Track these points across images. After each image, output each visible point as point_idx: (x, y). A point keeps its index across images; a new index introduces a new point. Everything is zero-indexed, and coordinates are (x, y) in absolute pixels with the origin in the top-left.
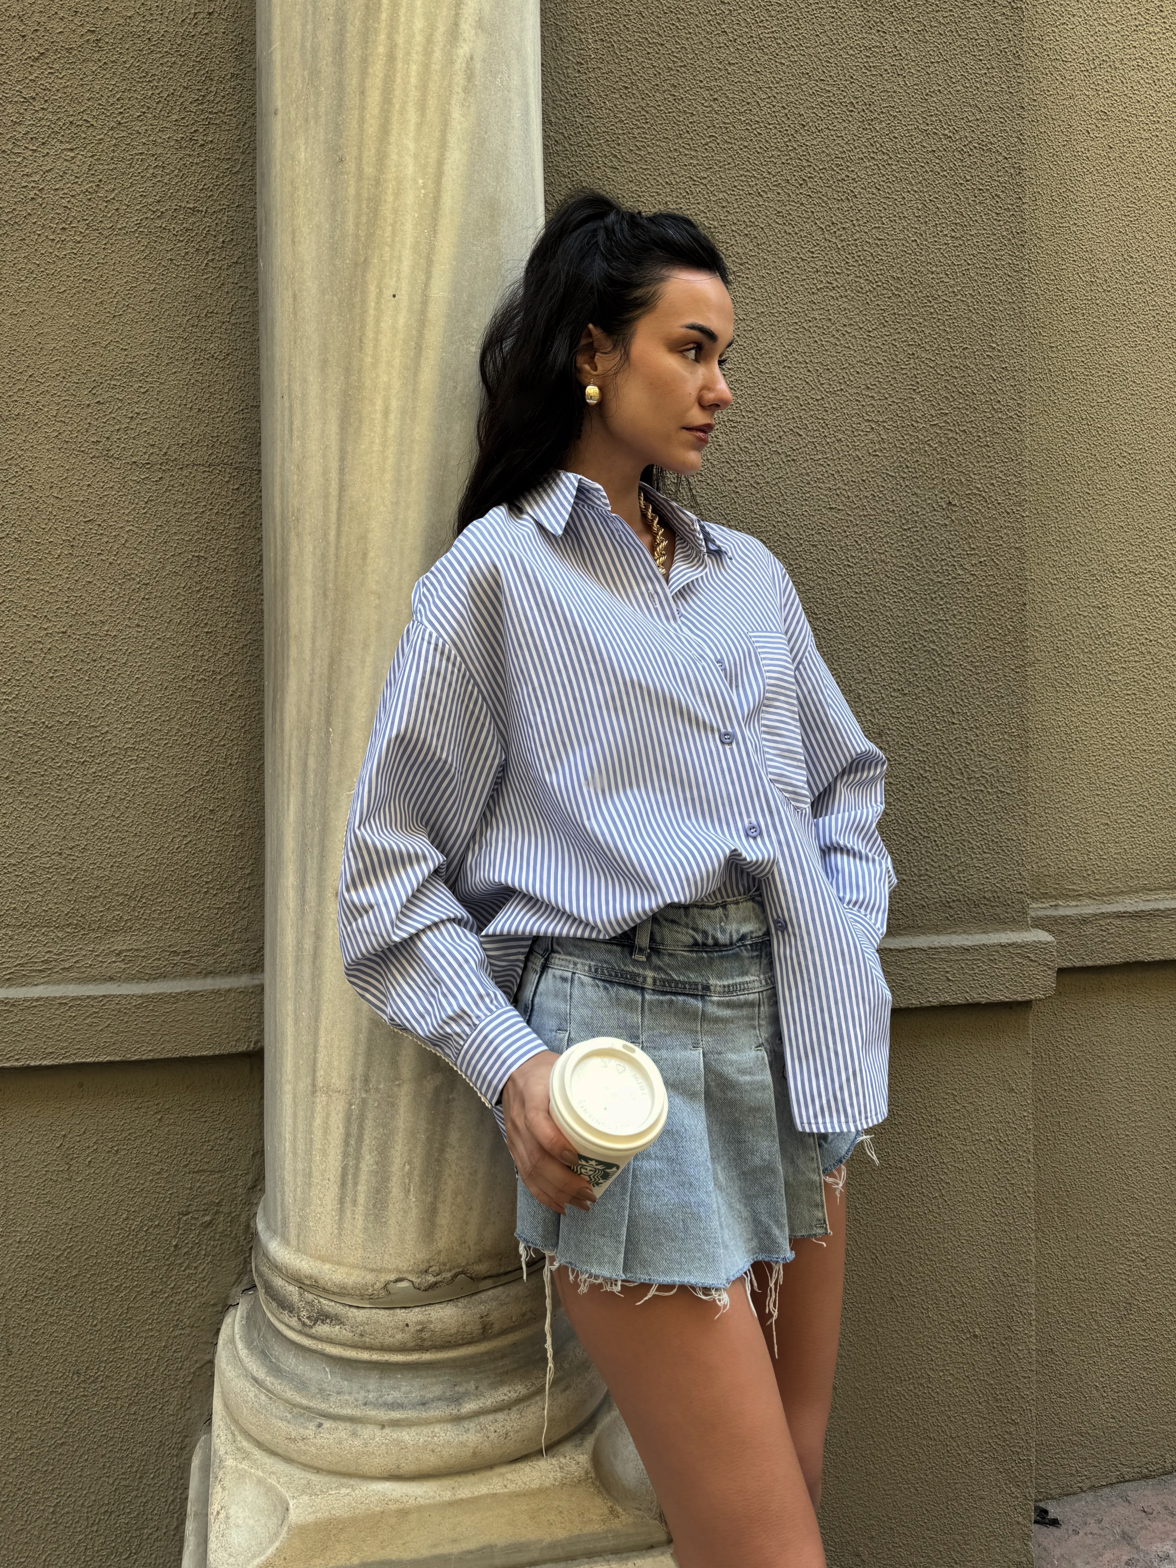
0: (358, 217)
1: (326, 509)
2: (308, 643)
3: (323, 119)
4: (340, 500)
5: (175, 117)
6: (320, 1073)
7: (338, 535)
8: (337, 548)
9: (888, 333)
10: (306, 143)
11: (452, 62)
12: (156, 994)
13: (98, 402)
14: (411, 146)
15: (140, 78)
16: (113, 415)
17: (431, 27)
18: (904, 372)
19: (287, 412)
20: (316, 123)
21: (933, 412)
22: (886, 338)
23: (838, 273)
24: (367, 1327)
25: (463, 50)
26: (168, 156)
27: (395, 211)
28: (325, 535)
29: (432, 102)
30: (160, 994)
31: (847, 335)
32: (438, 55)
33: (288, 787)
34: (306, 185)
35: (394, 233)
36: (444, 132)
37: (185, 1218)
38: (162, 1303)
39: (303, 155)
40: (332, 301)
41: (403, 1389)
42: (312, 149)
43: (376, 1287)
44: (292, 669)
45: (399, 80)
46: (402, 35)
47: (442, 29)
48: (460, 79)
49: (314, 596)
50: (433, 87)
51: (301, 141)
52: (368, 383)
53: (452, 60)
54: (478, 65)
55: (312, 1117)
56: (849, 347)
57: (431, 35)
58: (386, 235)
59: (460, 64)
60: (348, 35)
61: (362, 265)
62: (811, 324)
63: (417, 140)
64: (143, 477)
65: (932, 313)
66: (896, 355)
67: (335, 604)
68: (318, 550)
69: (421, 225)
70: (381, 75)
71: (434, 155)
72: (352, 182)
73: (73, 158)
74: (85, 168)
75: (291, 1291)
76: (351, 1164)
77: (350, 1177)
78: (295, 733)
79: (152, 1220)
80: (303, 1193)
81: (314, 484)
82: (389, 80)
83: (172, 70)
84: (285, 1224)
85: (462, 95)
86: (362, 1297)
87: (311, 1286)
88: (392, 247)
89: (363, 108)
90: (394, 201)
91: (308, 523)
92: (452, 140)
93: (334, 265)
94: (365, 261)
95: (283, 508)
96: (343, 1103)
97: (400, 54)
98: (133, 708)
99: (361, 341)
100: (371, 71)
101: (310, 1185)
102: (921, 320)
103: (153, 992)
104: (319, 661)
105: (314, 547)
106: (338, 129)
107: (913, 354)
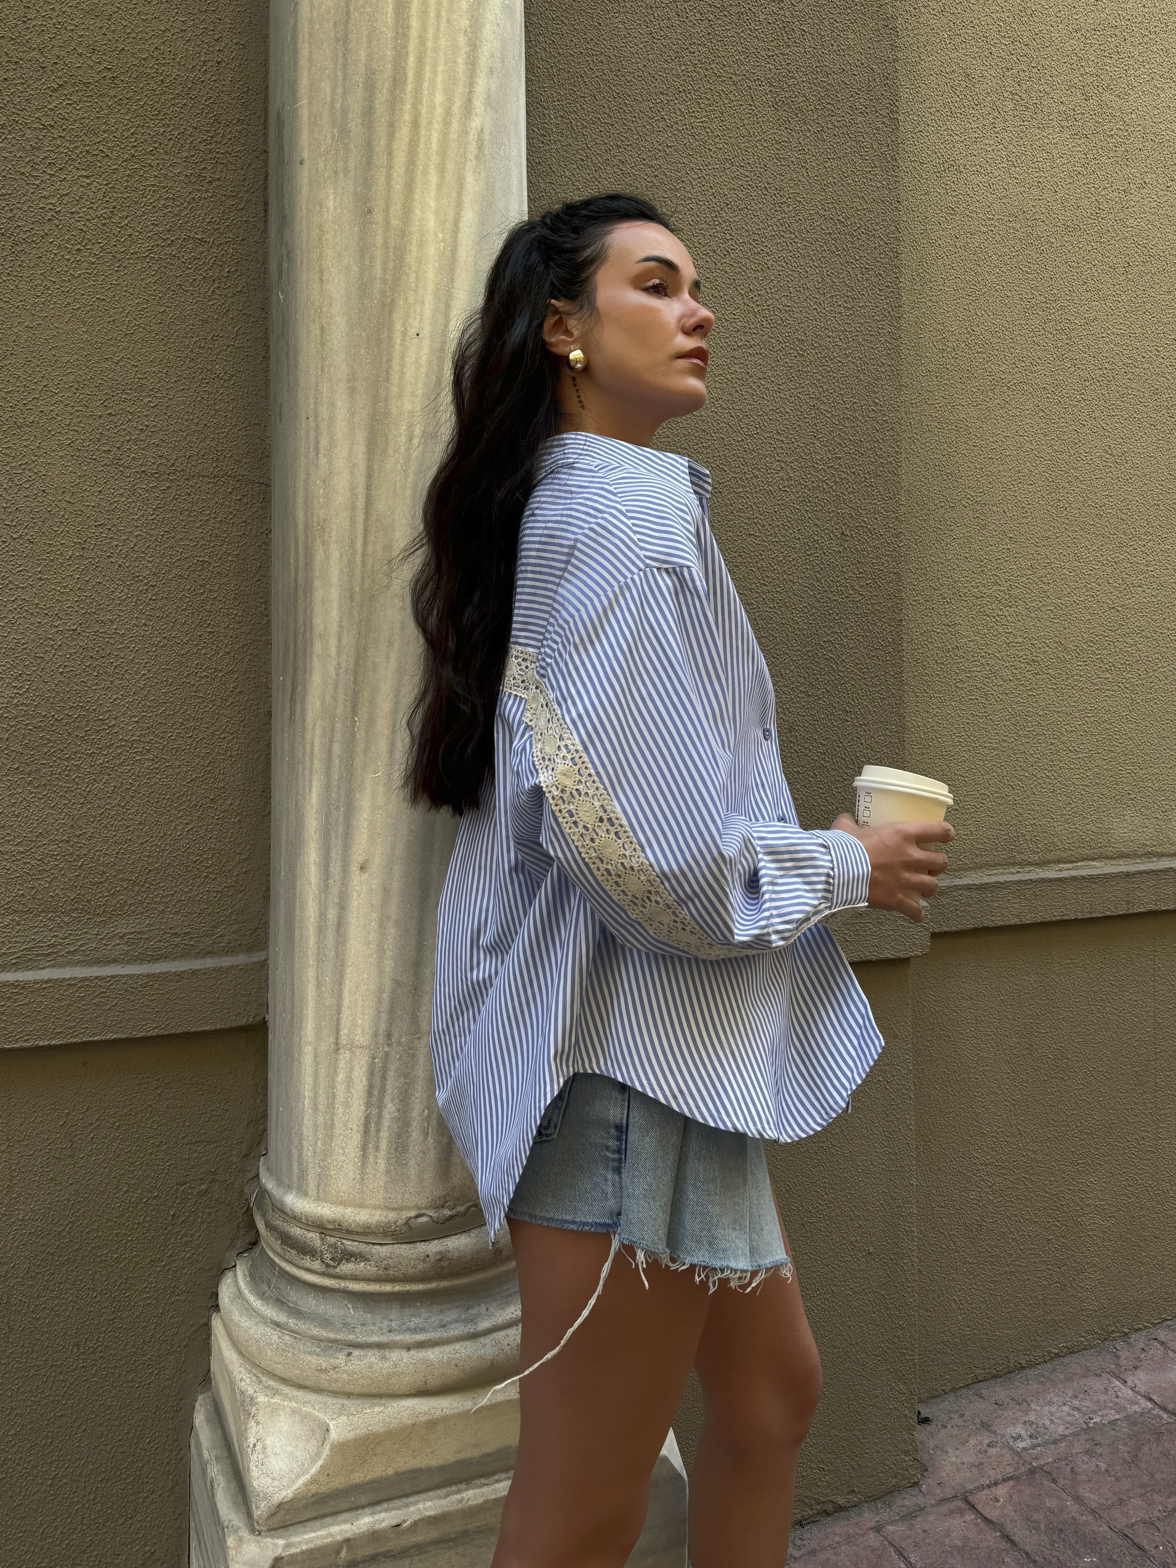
0: (385, 263)
1: (353, 520)
2: (333, 641)
3: (352, 173)
4: (367, 513)
5: (185, 154)
6: (344, 1031)
7: (365, 543)
8: (364, 555)
9: (794, 387)
10: (335, 193)
11: (466, 133)
12: (160, 973)
13: (110, 414)
14: (433, 204)
15: (153, 115)
16: (123, 427)
17: (450, 101)
18: (806, 421)
19: (312, 433)
20: (345, 176)
21: (829, 456)
22: (793, 391)
23: (754, 333)
24: (390, 1260)
25: (475, 123)
26: (178, 189)
27: (419, 260)
28: (352, 543)
29: (450, 166)
30: (165, 973)
31: (762, 387)
32: (455, 126)
33: (311, 771)
34: (335, 231)
35: (417, 279)
36: (460, 194)
37: (182, 1188)
38: (160, 1271)
39: (332, 202)
40: (361, 335)
41: (423, 1316)
42: (342, 199)
43: (398, 1223)
44: (316, 664)
45: (422, 145)
46: (425, 106)
47: (458, 104)
48: (473, 148)
49: (340, 598)
50: (451, 153)
51: (330, 191)
52: (394, 409)
53: (466, 131)
54: (487, 137)
55: (335, 1072)
56: (763, 398)
57: (450, 108)
58: (411, 281)
59: (472, 136)
60: (377, 102)
61: (388, 306)
62: (733, 376)
63: (437, 199)
64: (151, 485)
65: (829, 372)
66: (801, 406)
67: (361, 606)
68: (344, 557)
69: (441, 274)
70: (407, 139)
71: (451, 214)
72: (380, 232)
73: (89, 184)
74: (100, 195)
75: (313, 1237)
76: (374, 1113)
77: (373, 1125)
78: (319, 723)
79: (150, 1191)
80: (324, 1144)
81: (340, 498)
82: (413, 144)
83: (183, 111)
84: (302, 1176)
85: (474, 162)
86: (385, 1234)
87: (334, 1230)
88: (416, 291)
89: (390, 167)
90: (418, 252)
91: (334, 533)
92: (467, 201)
93: (363, 304)
94: (392, 301)
95: (306, 518)
96: (366, 1058)
97: (423, 122)
98: (140, 702)
99: (388, 372)
100: (398, 135)
101: (331, 1137)
102: (820, 377)
103: (158, 971)
104: (345, 657)
105: (341, 555)
106: (367, 183)
107: (814, 406)
